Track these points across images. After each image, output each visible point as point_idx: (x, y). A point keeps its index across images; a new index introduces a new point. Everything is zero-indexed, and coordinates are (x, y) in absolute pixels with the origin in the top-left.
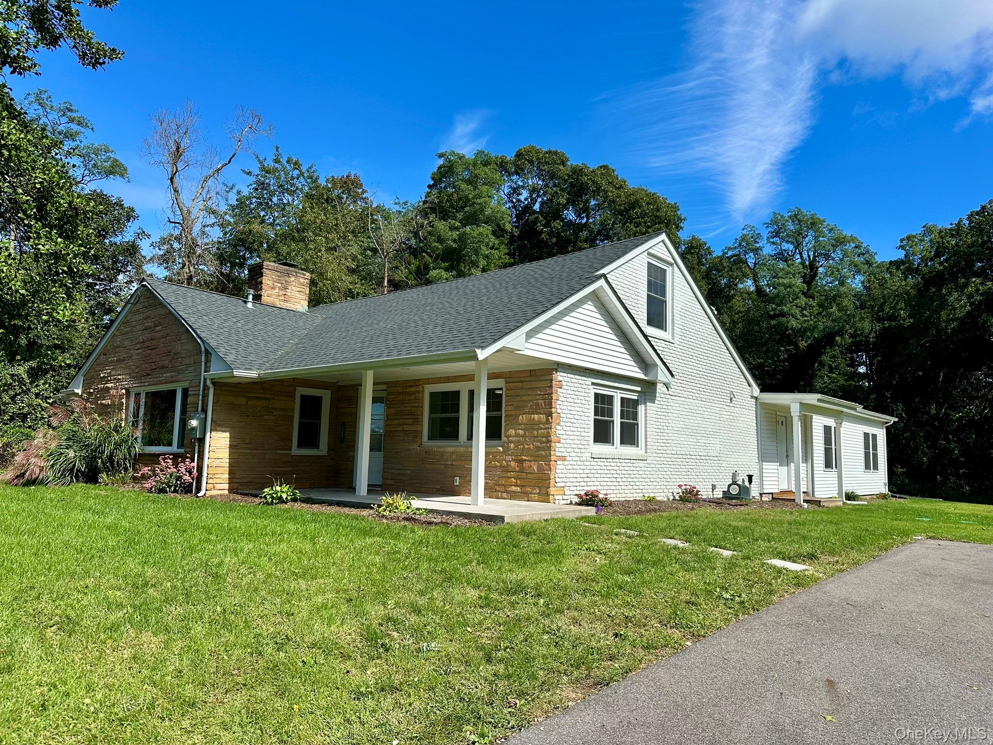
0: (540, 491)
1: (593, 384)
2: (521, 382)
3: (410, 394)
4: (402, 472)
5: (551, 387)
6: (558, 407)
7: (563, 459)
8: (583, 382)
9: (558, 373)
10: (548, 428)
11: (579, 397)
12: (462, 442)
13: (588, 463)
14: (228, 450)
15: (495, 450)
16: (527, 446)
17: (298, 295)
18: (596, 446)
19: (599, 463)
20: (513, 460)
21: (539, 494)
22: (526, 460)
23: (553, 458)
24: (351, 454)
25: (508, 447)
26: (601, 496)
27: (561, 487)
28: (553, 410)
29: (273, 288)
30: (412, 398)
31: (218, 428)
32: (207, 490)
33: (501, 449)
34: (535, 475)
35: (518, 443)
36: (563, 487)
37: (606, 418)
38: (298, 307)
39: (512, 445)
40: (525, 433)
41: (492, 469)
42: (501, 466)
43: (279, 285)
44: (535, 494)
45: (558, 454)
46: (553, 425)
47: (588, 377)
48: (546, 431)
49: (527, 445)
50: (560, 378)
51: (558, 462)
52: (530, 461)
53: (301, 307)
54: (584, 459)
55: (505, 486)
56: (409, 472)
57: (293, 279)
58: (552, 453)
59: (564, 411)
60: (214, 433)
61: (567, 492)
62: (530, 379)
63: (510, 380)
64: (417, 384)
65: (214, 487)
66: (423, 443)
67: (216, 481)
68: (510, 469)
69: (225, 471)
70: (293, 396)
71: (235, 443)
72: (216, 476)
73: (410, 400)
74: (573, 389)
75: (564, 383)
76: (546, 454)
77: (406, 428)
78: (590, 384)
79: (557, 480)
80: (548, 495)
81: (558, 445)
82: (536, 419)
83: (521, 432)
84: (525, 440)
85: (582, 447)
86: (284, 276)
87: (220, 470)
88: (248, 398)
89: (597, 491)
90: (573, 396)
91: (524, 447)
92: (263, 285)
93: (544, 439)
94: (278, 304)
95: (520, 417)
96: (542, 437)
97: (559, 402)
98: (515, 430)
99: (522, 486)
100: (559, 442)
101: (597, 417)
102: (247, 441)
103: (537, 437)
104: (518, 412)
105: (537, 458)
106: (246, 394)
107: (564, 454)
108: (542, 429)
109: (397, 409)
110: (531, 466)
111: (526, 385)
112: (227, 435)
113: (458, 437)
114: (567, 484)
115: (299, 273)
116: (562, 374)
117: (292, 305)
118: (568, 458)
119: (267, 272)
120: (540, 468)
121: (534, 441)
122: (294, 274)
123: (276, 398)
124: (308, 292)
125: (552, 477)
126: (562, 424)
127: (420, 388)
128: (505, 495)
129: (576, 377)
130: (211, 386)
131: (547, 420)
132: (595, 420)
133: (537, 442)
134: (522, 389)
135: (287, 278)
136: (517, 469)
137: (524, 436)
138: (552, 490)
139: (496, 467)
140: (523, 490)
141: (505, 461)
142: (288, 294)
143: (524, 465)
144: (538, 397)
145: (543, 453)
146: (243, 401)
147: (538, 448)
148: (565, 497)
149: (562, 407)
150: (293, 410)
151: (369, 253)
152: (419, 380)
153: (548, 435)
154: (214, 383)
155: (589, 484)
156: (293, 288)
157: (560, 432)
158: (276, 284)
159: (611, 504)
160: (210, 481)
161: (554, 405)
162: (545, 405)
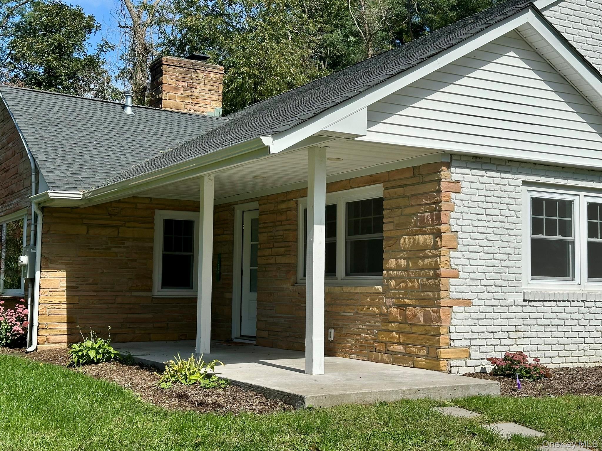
0: (428, 352)
1: (525, 183)
2: (402, 186)
3: (281, 212)
4: (276, 320)
5: (439, 191)
6: (452, 222)
7: (467, 302)
8: (505, 182)
9: (452, 169)
10: (436, 256)
11: (496, 206)
12: (339, 278)
13: (520, 309)
14: (65, 293)
15: (372, 290)
16: (410, 284)
17: (208, 95)
18: (534, 282)
19: (541, 309)
20: (394, 305)
21: (427, 357)
22: (410, 305)
23: (444, 302)
24: (227, 295)
25: (388, 285)
26: (530, 361)
27: (462, 347)
28: (443, 228)
29: (176, 89)
30: (284, 217)
31: (51, 266)
32: (38, 344)
33: (379, 288)
34: (421, 329)
35: (400, 279)
36: (467, 347)
37: (559, 237)
38: (209, 110)
39: (393, 283)
40: (408, 263)
41: (370, 318)
42: (381, 314)
43: (184, 84)
44: (421, 356)
45: (453, 295)
46: (443, 251)
47: (514, 173)
48: (434, 260)
49: (411, 282)
50: (455, 177)
51: (455, 308)
52: (415, 306)
53: (212, 110)
54: (508, 302)
55: (385, 343)
56: (282, 320)
57: (201, 75)
58: (443, 294)
59: (465, 229)
60: (45, 273)
61: (474, 354)
62: (414, 181)
63: (389, 185)
64: (289, 197)
65: (47, 339)
66: (299, 281)
67: (49, 332)
68: (391, 319)
69: (62, 319)
70: (151, 221)
71: (74, 284)
72: (51, 326)
73: (281, 221)
74: (483, 192)
75: (464, 184)
76: (434, 295)
77: (280, 260)
78: (520, 183)
79: (453, 336)
80: (437, 358)
81: (453, 281)
82: (421, 242)
83: (403, 262)
84: (408, 274)
85: (505, 283)
86: (190, 73)
87: (55, 318)
88: (89, 226)
89: (520, 353)
90: (485, 205)
91: (407, 285)
92: (163, 86)
93: (431, 273)
94: (184, 108)
95: (402, 240)
96: (429, 270)
97: (453, 215)
98: (397, 259)
99: (406, 345)
100: (456, 277)
101: (540, 236)
102: (91, 281)
103: (423, 270)
104: (399, 233)
105: (423, 302)
106: (86, 221)
107: (466, 296)
108: (428, 257)
109: (269, 234)
110: (416, 315)
111: (409, 191)
112: (63, 273)
113: (335, 272)
114: (474, 342)
115: (209, 67)
116: (459, 170)
117: (202, 109)
118: (476, 302)
119: (168, 69)
120: (427, 318)
121: (419, 276)
122: (202, 68)
123: (127, 224)
124: (221, 90)
125: (443, 331)
126: (460, 248)
127: (292, 204)
128: (385, 357)
129: (490, 174)
130: (39, 213)
131: (435, 242)
132: (533, 241)
133: (423, 277)
134: (403, 196)
135: (193, 75)
136: (400, 318)
137: (407, 268)
138: (443, 353)
139: (374, 315)
140: (408, 349)
141: (385, 306)
142: (196, 94)
143: (408, 312)
144: (423, 208)
145: (430, 294)
146: (82, 230)
147: (423, 286)
148: (469, 363)
149: (460, 222)
150: (152, 240)
151: (352, 38)
152: (290, 192)
153: (436, 268)
154: (42, 209)
155: (519, 341)
156: (203, 87)
157: (457, 261)
158: (180, 83)
159: (547, 374)
160: (42, 332)
161: (443, 219)
162: (432, 220)
